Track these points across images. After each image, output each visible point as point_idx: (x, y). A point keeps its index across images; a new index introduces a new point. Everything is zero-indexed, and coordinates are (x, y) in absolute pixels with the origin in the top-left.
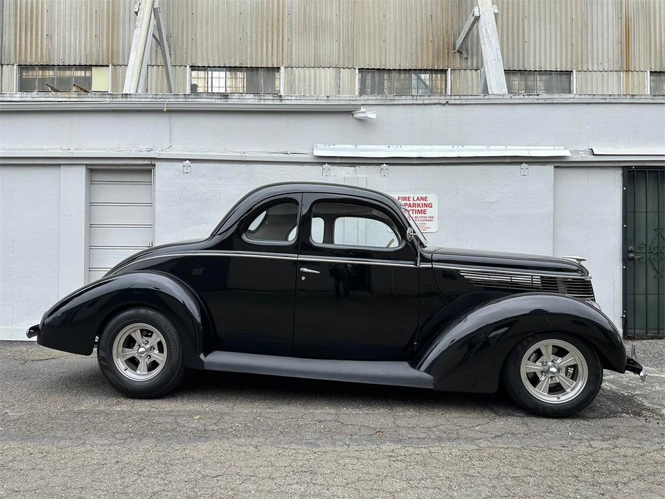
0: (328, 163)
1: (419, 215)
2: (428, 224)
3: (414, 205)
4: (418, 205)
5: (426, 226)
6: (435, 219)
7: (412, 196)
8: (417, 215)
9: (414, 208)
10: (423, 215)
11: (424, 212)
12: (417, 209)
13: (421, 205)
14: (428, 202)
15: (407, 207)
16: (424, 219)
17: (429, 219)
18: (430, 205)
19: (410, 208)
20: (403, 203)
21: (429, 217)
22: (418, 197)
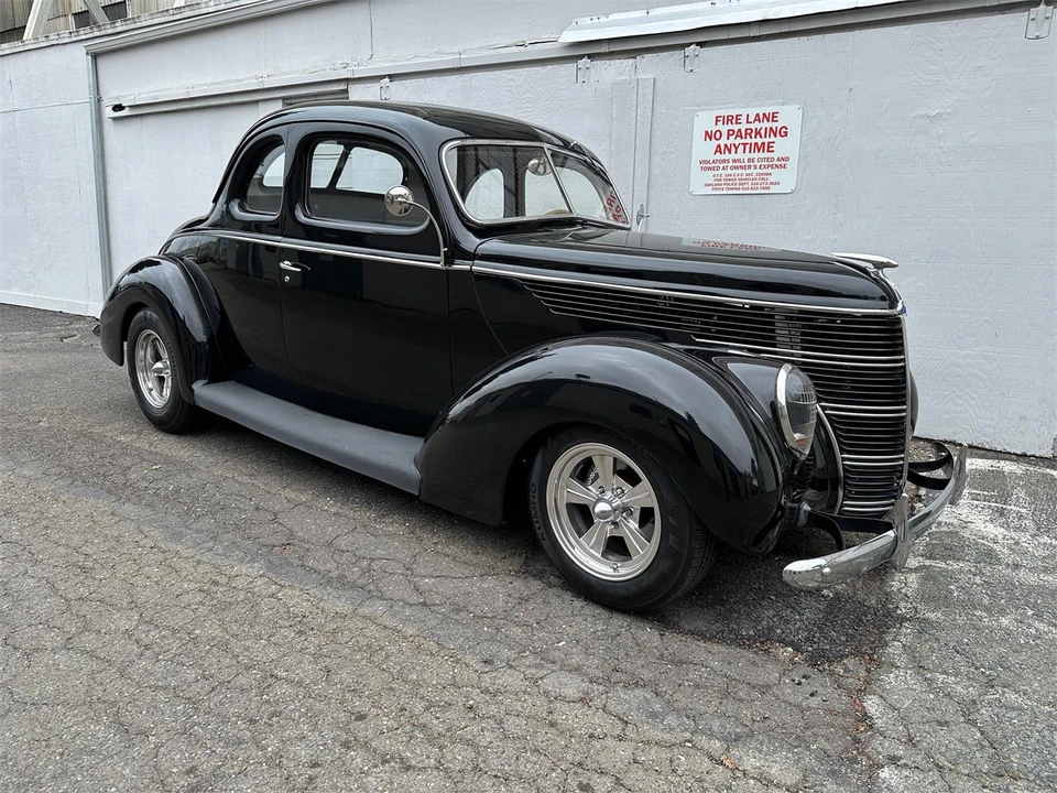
0: (590, 56)
1: (756, 155)
2: (776, 174)
3: (748, 133)
4: (758, 133)
5: (771, 179)
6: (793, 165)
7: (744, 112)
8: (752, 155)
9: (748, 140)
10: (766, 155)
11: (769, 147)
12: (754, 141)
13: (763, 132)
14: (779, 125)
15: (732, 138)
16: (766, 163)
17: (779, 163)
18: (784, 130)
19: (739, 141)
20: (725, 129)
21: (778, 159)
22: (758, 115)
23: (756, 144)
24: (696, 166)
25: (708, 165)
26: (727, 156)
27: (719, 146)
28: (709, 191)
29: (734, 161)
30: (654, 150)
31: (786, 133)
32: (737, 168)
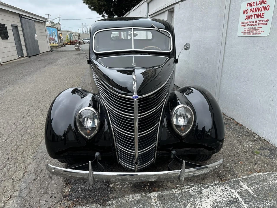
1: (258, 19)
2: (263, 28)
3: (256, 9)
4: (259, 9)
5: (262, 30)
6: (269, 23)
7: (256, 1)
8: (256, 20)
9: (256, 13)
10: (261, 19)
13: (261, 9)
14: (266, 5)
15: (251, 12)
16: (261, 23)
17: (265, 22)
18: (268, 7)
19: (254, 13)
20: (249, 8)
21: (265, 21)
22: (260, 1)
23: (258, 14)
24: (240, 24)
25: (243, 24)
26: (249, 20)
27: (247, 16)
28: (242, 35)
29: (251, 22)
30: (229, 19)
31: (269, 8)
32: (251, 25)
